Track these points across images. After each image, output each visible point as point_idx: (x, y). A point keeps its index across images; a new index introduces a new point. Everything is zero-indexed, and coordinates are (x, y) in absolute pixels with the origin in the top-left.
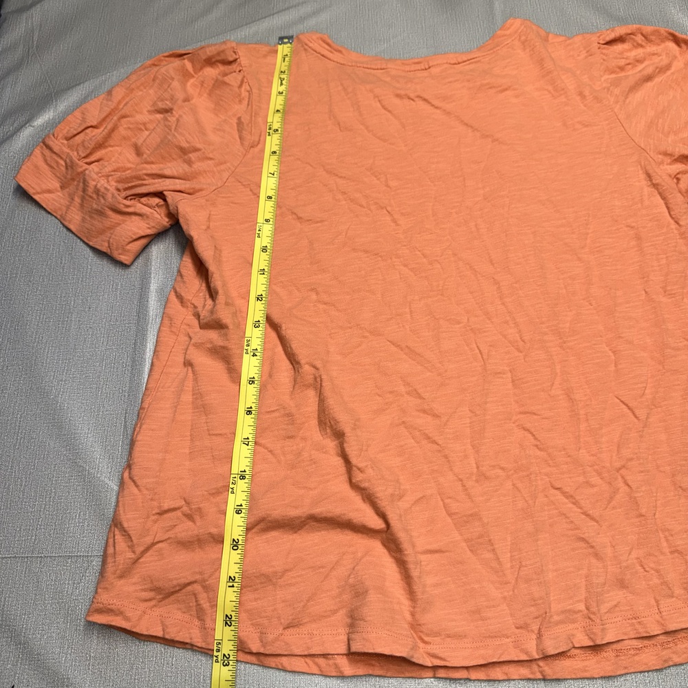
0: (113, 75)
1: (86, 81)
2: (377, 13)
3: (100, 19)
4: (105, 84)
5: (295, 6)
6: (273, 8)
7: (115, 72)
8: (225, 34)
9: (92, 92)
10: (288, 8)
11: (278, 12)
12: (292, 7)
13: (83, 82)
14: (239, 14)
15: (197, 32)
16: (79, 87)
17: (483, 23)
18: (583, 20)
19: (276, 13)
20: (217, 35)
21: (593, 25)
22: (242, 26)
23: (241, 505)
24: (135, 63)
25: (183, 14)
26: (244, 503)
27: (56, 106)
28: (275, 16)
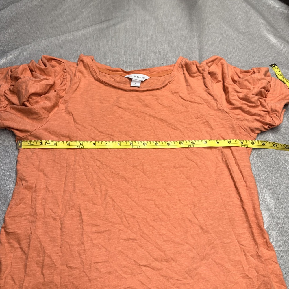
0: (32, 45)
1: (20, 47)
2: (145, 24)
3: (27, 20)
4: (28, 49)
5: (111, 19)
6: (102, 20)
7: (33, 44)
8: (81, 30)
9: (23, 52)
10: (108, 20)
11: (104, 22)
12: (110, 20)
13: (19, 47)
14: (87, 21)
15: (69, 28)
16: (17, 49)
17: (188, 31)
18: (228, 32)
19: (103, 22)
20: (77, 30)
21: (232, 35)
22: (88, 26)
23: (251, 143)
24: (42, 40)
25: (63, 20)
26: (250, 142)
27: (7, 57)
28: (102, 23)
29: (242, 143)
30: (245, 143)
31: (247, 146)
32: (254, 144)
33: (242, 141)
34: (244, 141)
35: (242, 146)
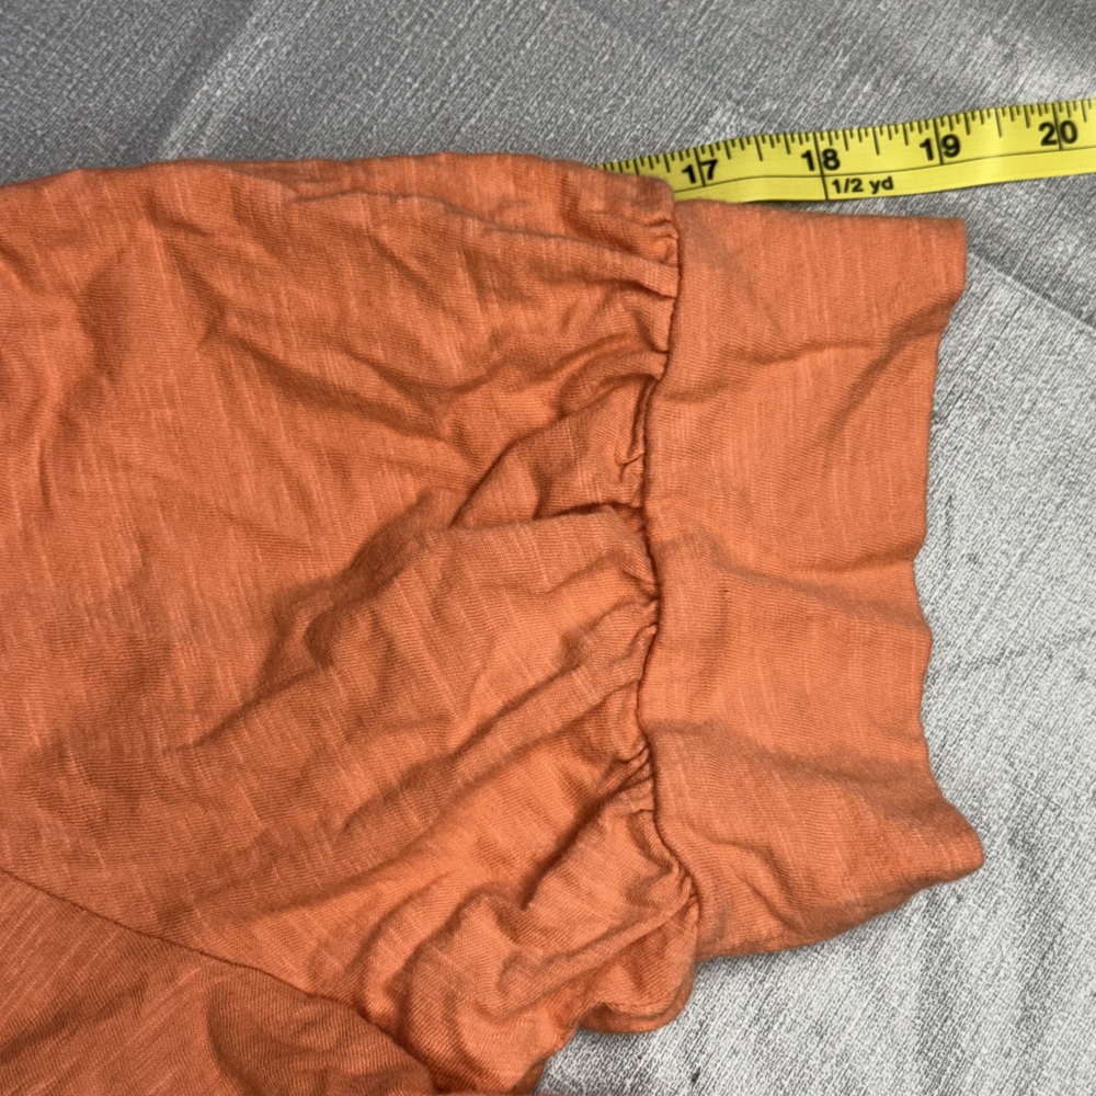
26: (916, 138)
29: (830, 159)
30: (858, 157)
31: (889, 184)
32: (957, 146)
33: (824, 145)
34: (853, 142)
35: (833, 195)
